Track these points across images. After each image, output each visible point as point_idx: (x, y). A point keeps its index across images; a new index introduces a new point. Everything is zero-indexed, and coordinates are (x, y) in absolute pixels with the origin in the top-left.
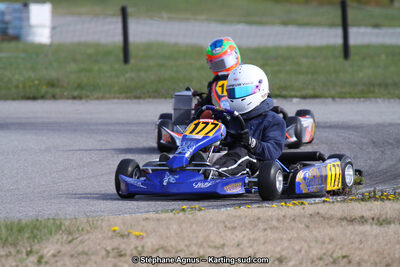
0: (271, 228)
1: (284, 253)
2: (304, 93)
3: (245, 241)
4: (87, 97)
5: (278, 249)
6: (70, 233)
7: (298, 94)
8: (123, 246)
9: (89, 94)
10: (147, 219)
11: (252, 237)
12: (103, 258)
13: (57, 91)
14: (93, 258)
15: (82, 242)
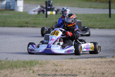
0: (99, 65)
1: (104, 72)
2: (100, 27)
3: (92, 68)
4: (37, 27)
5: (102, 70)
6: (41, 64)
7: (98, 27)
8: (57, 69)
9: (37, 26)
10: (62, 61)
11: (94, 67)
12: (51, 71)
13: (28, 25)
14: (49, 72)
15: (45, 67)
